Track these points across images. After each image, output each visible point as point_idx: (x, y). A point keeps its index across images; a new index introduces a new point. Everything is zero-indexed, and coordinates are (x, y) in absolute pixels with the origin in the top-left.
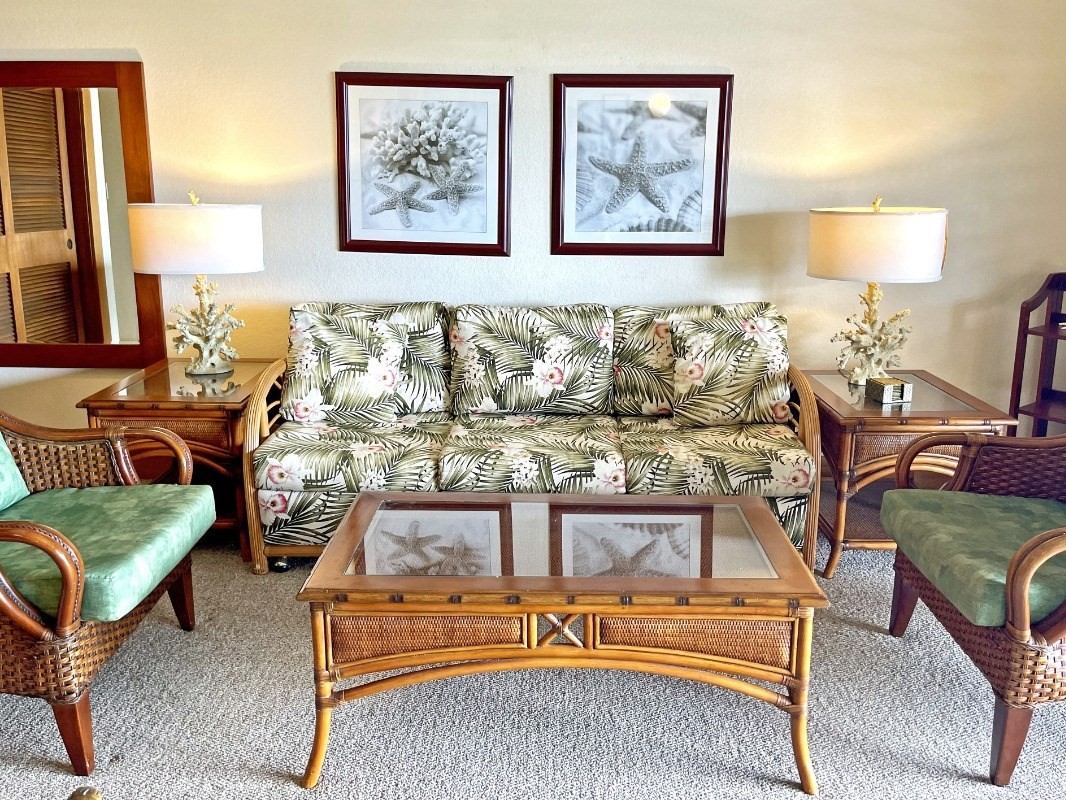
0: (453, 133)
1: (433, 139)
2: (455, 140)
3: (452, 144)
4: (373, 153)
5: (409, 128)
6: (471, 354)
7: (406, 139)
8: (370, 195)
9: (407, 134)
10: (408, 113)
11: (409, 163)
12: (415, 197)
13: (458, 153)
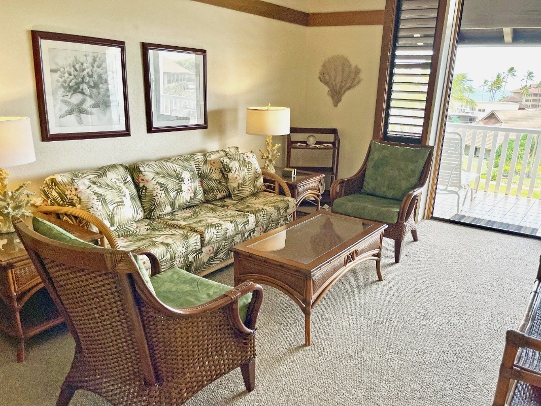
0: (99, 70)
1: (90, 73)
2: (101, 74)
3: (100, 77)
4: (58, 81)
5: (77, 66)
6: (155, 187)
7: (76, 73)
8: (58, 107)
9: (76, 70)
10: (76, 57)
11: (79, 87)
12: (83, 106)
13: (103, 82)
